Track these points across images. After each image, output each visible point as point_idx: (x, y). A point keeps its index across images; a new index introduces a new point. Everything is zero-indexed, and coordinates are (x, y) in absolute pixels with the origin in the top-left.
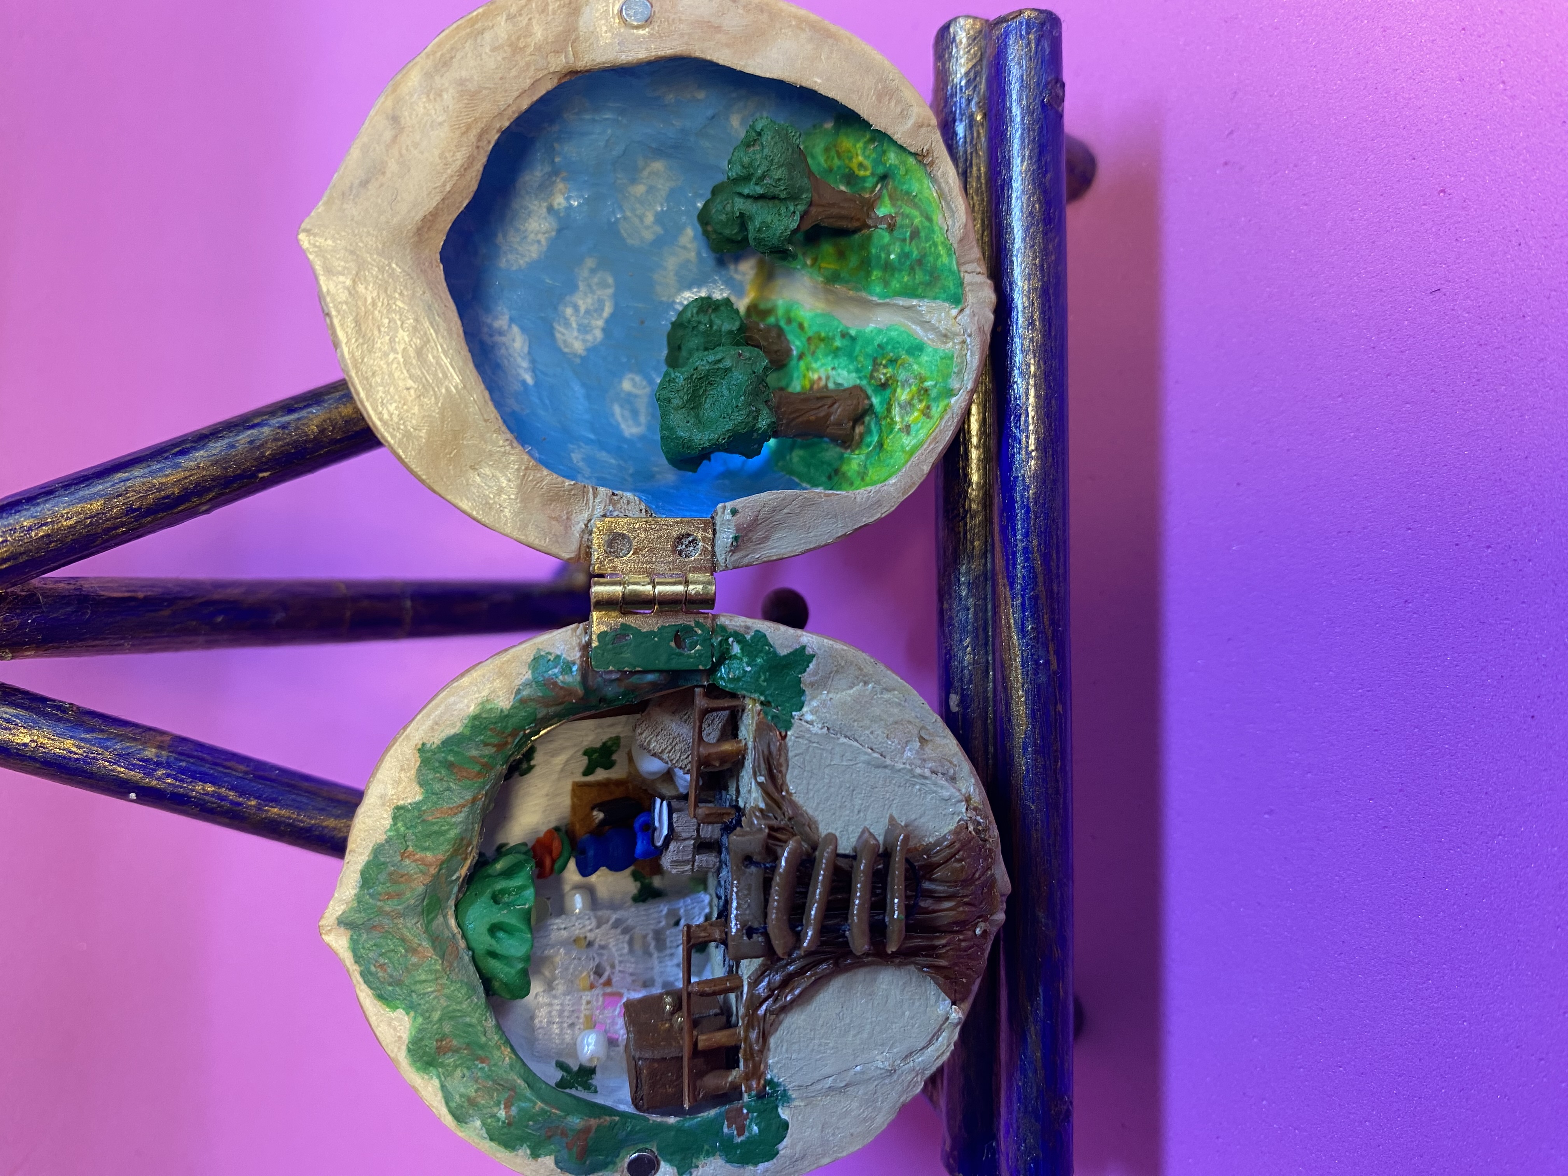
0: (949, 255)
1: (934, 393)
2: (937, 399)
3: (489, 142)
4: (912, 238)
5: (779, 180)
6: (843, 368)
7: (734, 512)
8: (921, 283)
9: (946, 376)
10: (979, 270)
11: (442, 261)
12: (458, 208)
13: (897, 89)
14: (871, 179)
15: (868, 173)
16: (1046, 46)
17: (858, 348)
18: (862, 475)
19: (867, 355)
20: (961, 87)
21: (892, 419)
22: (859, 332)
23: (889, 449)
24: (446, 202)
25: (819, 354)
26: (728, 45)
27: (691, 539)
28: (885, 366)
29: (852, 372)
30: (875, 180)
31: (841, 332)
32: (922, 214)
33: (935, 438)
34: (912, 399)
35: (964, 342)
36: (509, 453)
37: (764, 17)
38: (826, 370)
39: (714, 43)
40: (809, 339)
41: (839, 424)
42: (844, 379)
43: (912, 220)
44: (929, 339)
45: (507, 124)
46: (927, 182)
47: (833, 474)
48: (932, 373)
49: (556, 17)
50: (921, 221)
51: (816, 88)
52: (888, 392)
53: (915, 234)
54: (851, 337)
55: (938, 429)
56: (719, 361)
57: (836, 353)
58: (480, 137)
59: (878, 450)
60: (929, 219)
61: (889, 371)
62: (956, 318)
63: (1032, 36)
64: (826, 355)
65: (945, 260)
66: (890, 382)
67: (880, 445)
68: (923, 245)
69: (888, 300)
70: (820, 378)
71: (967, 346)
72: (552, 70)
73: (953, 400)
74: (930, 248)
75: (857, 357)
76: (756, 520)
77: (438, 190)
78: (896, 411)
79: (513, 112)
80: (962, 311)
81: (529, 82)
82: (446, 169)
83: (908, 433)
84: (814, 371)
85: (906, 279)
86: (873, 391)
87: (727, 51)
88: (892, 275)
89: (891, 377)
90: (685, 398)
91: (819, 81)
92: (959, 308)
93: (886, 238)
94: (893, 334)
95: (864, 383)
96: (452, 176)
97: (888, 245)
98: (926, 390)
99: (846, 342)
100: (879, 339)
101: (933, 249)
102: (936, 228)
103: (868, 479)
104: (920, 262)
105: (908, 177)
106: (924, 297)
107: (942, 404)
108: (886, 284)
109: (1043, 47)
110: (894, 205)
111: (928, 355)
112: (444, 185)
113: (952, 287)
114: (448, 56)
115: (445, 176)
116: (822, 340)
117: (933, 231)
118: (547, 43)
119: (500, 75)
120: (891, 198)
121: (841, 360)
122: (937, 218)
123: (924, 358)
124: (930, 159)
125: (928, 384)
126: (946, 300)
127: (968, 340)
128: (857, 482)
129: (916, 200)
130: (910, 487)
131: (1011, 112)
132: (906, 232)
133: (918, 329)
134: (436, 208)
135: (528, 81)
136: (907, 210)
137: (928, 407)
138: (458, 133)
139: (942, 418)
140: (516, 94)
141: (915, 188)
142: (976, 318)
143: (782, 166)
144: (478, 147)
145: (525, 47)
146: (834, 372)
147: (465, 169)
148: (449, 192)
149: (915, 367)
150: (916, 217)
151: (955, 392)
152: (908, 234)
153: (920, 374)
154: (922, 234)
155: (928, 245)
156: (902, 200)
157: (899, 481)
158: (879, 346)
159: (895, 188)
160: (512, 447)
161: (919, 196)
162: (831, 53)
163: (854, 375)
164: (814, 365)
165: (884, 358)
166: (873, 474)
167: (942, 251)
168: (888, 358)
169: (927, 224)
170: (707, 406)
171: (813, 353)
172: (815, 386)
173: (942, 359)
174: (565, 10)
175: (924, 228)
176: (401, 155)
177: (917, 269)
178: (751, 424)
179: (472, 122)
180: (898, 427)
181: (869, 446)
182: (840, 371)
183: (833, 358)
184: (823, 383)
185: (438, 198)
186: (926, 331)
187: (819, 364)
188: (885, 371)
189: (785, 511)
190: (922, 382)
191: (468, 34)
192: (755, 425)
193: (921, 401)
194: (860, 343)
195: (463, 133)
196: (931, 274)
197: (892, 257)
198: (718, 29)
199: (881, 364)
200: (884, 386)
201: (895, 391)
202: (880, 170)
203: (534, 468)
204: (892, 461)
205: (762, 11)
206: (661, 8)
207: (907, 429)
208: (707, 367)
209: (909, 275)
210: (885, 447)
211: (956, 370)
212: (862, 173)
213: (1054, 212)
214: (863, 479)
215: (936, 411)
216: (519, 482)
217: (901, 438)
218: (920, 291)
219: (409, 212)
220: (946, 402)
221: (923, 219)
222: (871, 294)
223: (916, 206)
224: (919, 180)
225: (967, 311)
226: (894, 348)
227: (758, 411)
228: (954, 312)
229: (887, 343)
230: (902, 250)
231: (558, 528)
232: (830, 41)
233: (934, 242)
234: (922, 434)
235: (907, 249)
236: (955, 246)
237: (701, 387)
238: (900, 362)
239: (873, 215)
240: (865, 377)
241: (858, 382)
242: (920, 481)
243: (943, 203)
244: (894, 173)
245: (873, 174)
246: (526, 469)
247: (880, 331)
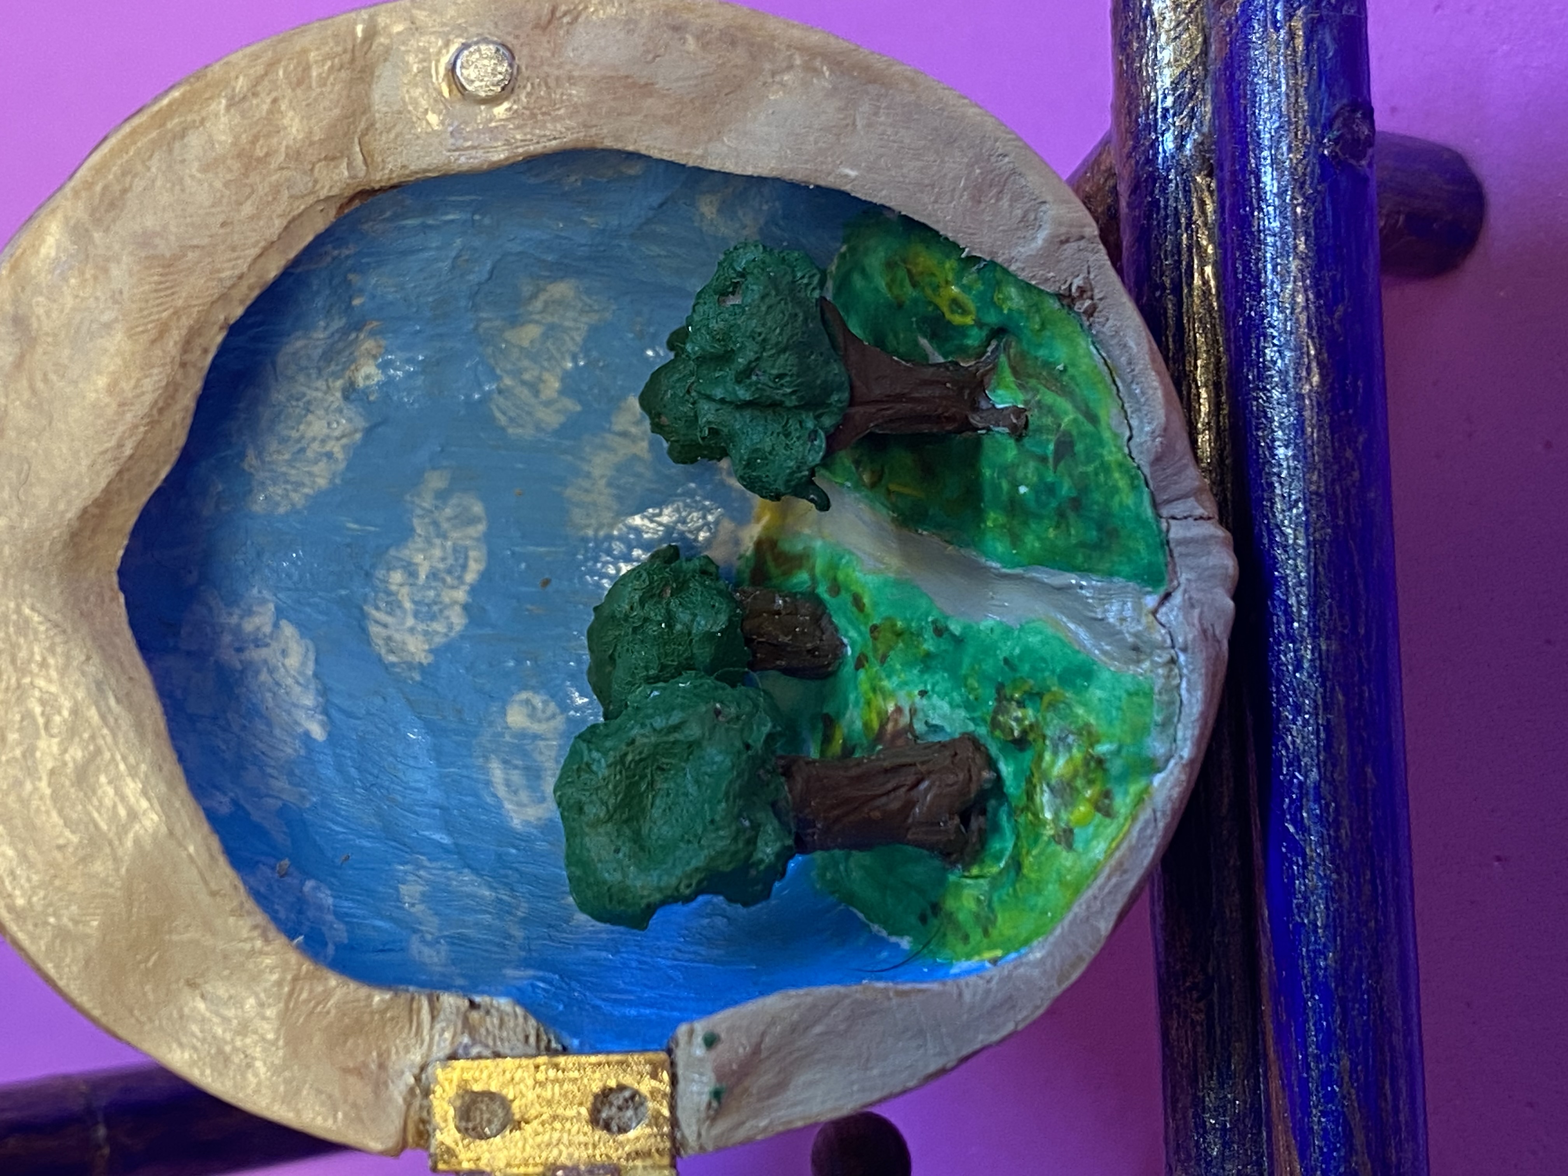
0: (1134, 487)
1: (1116, 766)
2: (1124, 778)
3: (205, 351)
4: (1059, 455)
5: (781, 376)
6: (942, 696)
7: (711, 1041)
8: (1082, 545)
9: (1139, 732)
10: (1199, 511)
11: (122, 588)
12: (150, 484)
13: (1013, 172)
14: (975, 331)
15: (969, 320)
16: (1328, 40)
17: (966, 661)
18: (986, 924)
19: (983, 678)
20: (1166, 110)
21: (1036, 815)
22: (966, 628)
23: (1033, 876)
24: (126, 476)
25: (895, 661)
26: (668, 120)
27: (627, 1094)
28: (1021, 704)
29: (959, 706)
30: (984, 333)
31: (933, 622)
32: (1077, 408)
33: (1120, 863)
34: (1075, 775)
35: (1173, 661)
36: (261, 953)
37: (739, 56)
38: (909, 694)
39: (640, 117)
40: (874, 629)
41: (932, 823)
42: (944, 717)
43: (1057, 417)
44: (1104, 653)
45: (239, 311)
46: (1084, 344)
47: (929, 912)
48: (1110, 723)
49: (328, 88)
50: (1075, 420)
51: (847, 188)
52: (1028, 756)
53: (1065, 447)
54: (953, 636)
55: (1125, 845)
56: (676, 728)
57: (927, 661)
58: (187, 345)
59: (1012, 874)
60: (1093, 419)
61: (1029, 714)
62: (1154, 612)
63: (1297, 24)
64: (908, 665)
65: (1129, 500)
66: (1031, 737)
67: (1016, 864)
68: (1081, 469)
69: (1019, 571)
70: (899, 710)
71: (1180, 669)
72: (323, 194)
73: (1157, 779)
74: (1097, 474)
75: (965, 678)
76: (757, 1050)
77: (109, 456)
78: (1044, 798)
79: (251, 288)
80: (1167, 596)
81: (278, 224)
82: (124, 413)
83: (1070, 846)
84: (886, 695)
85: (1051, 533)
86: (1001, 750)
87: (667, 132)
88: (1025, 523)
89: (1031, 726)
90: (612, 801)
91: (853, 173)
92: (1162, 590)
93: (1011, 452)
94: (1033, 640)
95: (982, 731)
96: (136, 427)
97: (1014, 466)
98: (1100, 762)
99: (945, 645)
100: (1006, 649)
101: (1102, 478)
102: (1107, 435)
103: (994, 933)
104: (1076, 504)
105: (1047, 333)
106: (1090, 570)
107: (1134, 789)
108: (1015, 540)
109: (1321, 43)
110: (1021, 387)
111: (1102, 688)
112: (120, 445)
113: (1144, 553)
114: (117, 188)
115: (121, 429)
116: (899, 634)
117: (1101, 443)
118: (312, 144)
119: (221, 218)
120: (1015, 372)
121: (938, 677)
122: (1108, 413)
123: (1096, 694)
124: (1088, 303)
125: (1103, 748)
126: (1133, 577)
127: (1182, 658)
128: (976, 936)
129: (1065, 378)
130: (1074, 966)
131: (1258, 180)
132: (1048, 441)
133: (1082, 633)
134: (107, 490)
135: (277, 222)
136: (1049, 398)
137: (1107, 794)
138: (144, 339)
139: (1134, 818)
140: (254, 252)
141: (1061, 354)
142: (1196, 612)
143: (784, 350)
144: (183, 365)
145: (267, 155)
146: (925, 702)
147: (161, 411)
148: (131, 457)
149: (1080, 711)
150: (1066, 413)
151: (1160, 764)
152: (1051, 447)
153: (1087, 725)
154: (1079, 447)
155: (1090, 468)
156: (1038, 377)
157: (1050, 954)
158: (1006, 661)
159: (1023, 355)
160: (267, 941)
161: (1071, 371)
162: (876, 114)
163: (963, 713)
164: (886, 684)
165: (1015, 688)
166: (1004, 925)
167: (1120, 480)
168: (1026, 688)
169: (1088, 427)
170: (656, 813)
171: (883, 659)
172: (890, 727)
173: (1130, 694)
174: (343, 74)
175: (1083, 435)
176: (34, 391)
177: (1072, 516)
178: (742, 855)
179: (170, 318)
180: (1049, 831)
181: (998, 859)
182: (935, 699)
183: (922, 672)
184: (905, 720)
185: (111, 470)
186: (1096, 636)
187: (895, 680)
188: (1019, 714)
189: (818, 1029)
190: (1092, 746)
191: (153, 142)
192: (751, 855)
193: (1090, 782)
194: (970, 650)
195: (153, 342)
196: (1100, 527)
197: (1023, 490)
198: (647, 89)
199: (1012, 698)
200: (1021, 743)
201: (1040, 757)
202: (992, 318)
203: (310, 976)
204: (1041, 902)
205: (733, 43)
206: (533, 57)
207: (1066, 837)
208: (653, 739)
209: (1057, 527)
210: (1025, 871)
211: (1159, 718)
212: (957, 319)
213: (1354, 382)
214: (986, 933)
215: (1122, 803)
216: (282, 1005)
217: (1055, 855)
218: (1080, 559)
219: (54, 502)
220: (1142, 783)
221: (1081, 418)
222: (985, 554)
223: (1065, 391)
224: (1069, 340)
225: (1177, 598)
226: (1034, 669)
227: (756, 827)
228: (1151, 601)
229: (1020, 657)
230: (1041, 477)
231: (360, 1090)
232: (873, 89)
233: (1102, 463)
234: (1099, 849)
235: (1050, 478)
236: (1147, 470)
237: (642, 777)
238: (1047, 698)
239: (984, 405)
240: (984, 720)
241: (971, 727)
242: (1093, 953)
243: (1119, 384)
244: (1018, 327)
245: (979, 324)
246: (295, 979)
247: (1007, 631)
